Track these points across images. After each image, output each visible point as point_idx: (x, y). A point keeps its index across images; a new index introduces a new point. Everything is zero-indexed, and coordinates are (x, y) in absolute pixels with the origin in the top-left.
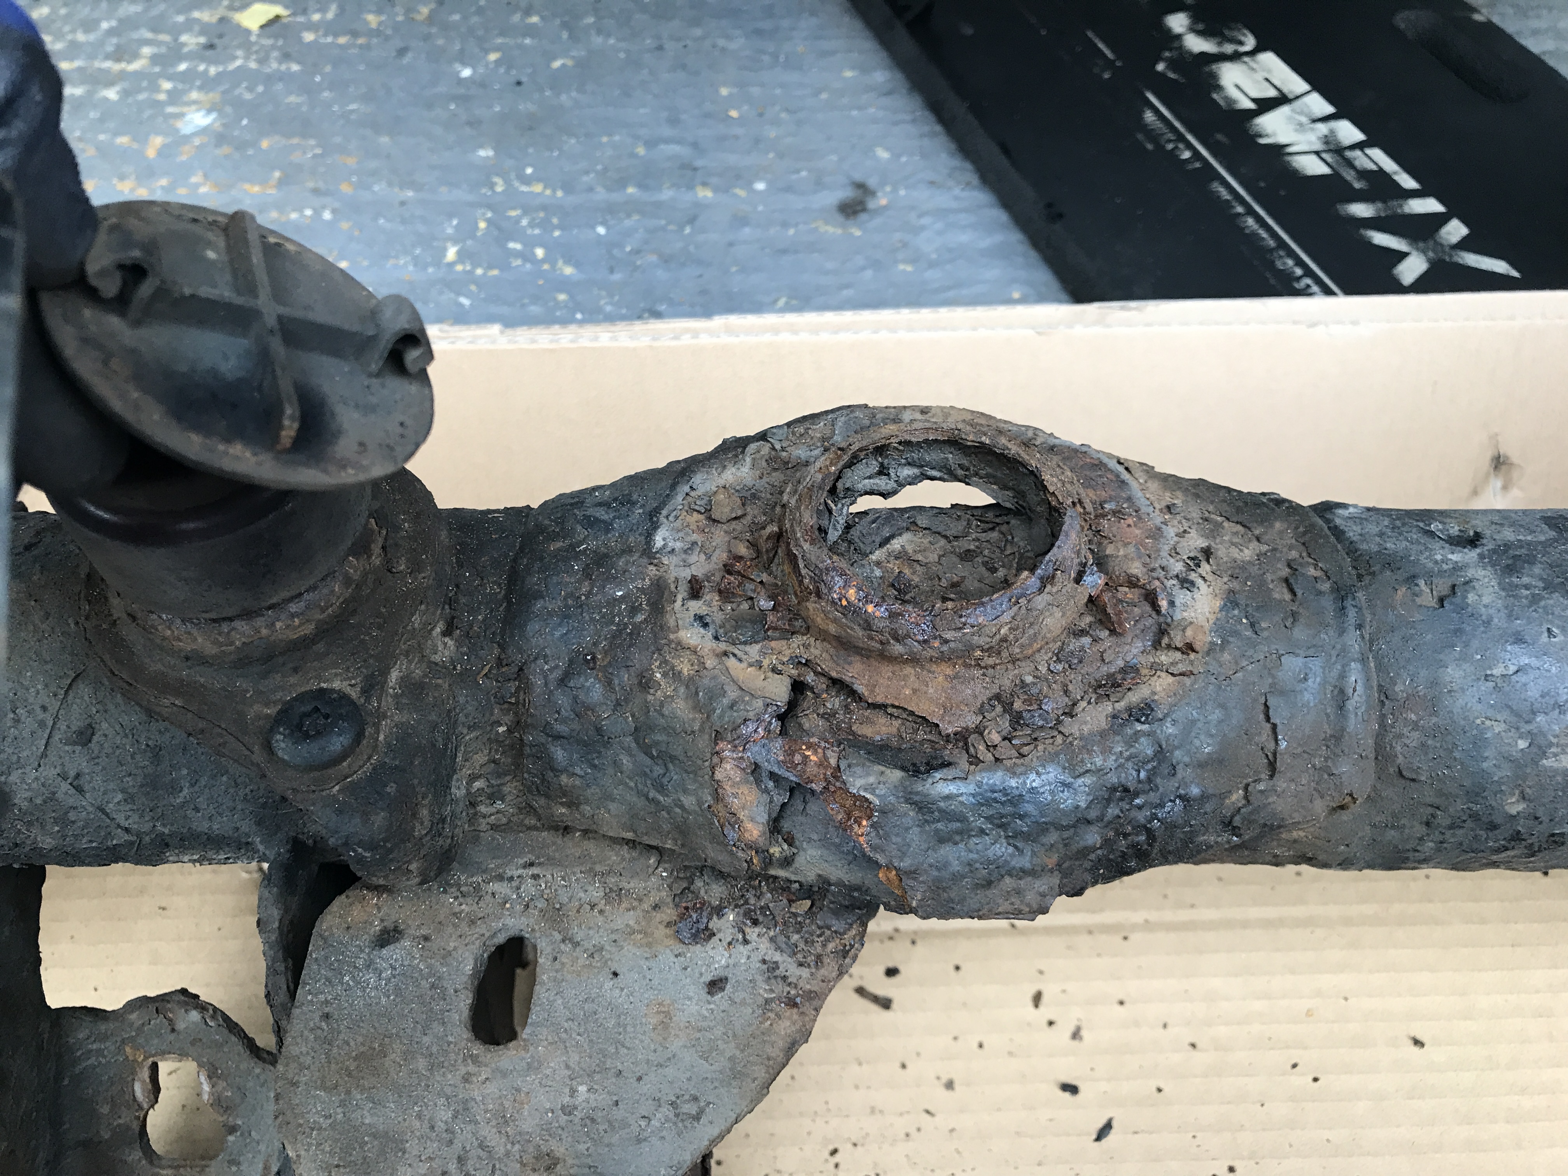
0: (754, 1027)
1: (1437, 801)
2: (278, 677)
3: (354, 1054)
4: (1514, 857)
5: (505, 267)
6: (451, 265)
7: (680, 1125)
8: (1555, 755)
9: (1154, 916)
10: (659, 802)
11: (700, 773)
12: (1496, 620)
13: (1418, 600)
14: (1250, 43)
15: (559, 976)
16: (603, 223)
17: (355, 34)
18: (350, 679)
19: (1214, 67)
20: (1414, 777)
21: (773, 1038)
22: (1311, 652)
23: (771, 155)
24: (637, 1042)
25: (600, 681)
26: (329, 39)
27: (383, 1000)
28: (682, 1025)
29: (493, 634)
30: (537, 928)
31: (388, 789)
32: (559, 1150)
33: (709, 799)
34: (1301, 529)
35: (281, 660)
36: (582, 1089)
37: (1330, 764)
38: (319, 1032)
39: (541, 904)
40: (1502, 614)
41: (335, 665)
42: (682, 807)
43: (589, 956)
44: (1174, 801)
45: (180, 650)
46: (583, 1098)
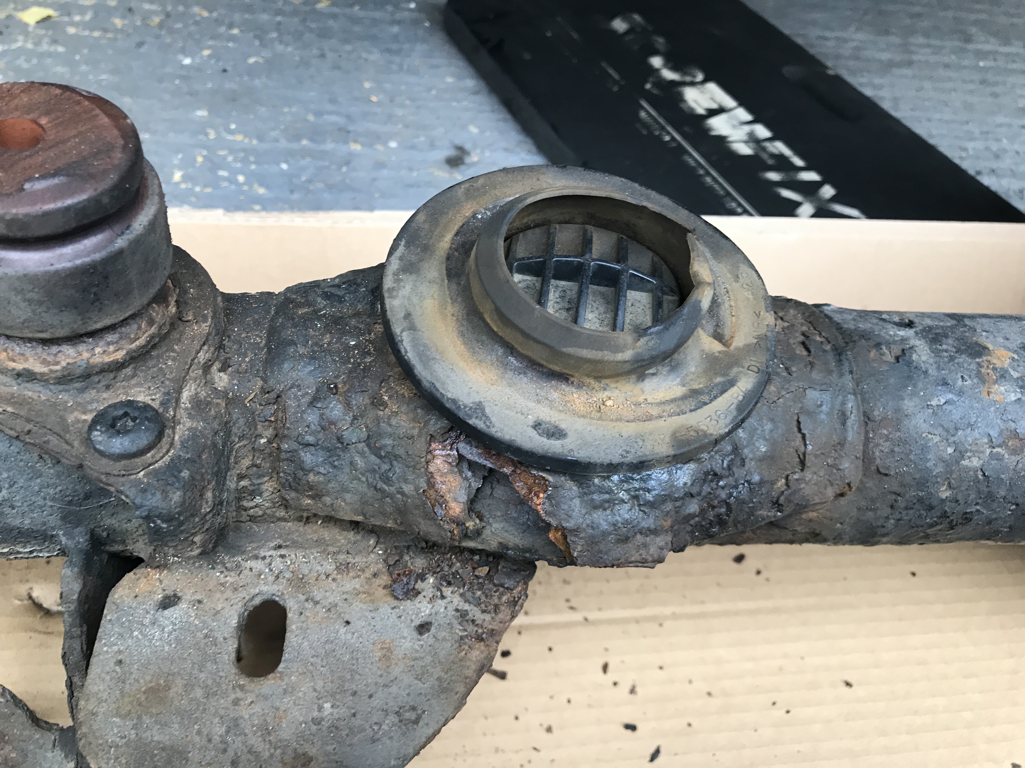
0: (453, 656)
1: (899, 490)
2: (93, 392)
3: (143, 689)
4: (940, 530)
5: (216, 187)
6: (177, 184)
7: (404, 727)
8: (969, 458)
9: (678, 610)
10: (385, 491)
11: (418, 466)
12: (930, 371)
13: (884, 358)
14: (700, 77)
15: (304, 625)
16: (286, 162)
17: (105, 30)
18: (151, 395)
19: (680, 89)
20: (887, 472)
21: (468, 664)
22: (824, 387)
23: (400, 126)
24: (367, 670)
25: (341, 403)
26: (87, 33)
27: (167, 648)
28: (400, 657)
29: (258, 370)
30: (285, 592)
31: (183, 474)
32: (312, 751)
33: (424, 486)
34: (807, 314)
35: (96, 379)
36: (327, 706)
37: (837, 462)
38: (115, 674)
39: (288, 575)
40: (935, 366)
41: (139, 385)
42: (403, 494)
43: (326, 612)
44: (743, 484)
45: (14, 369)
46: (328, 712)
